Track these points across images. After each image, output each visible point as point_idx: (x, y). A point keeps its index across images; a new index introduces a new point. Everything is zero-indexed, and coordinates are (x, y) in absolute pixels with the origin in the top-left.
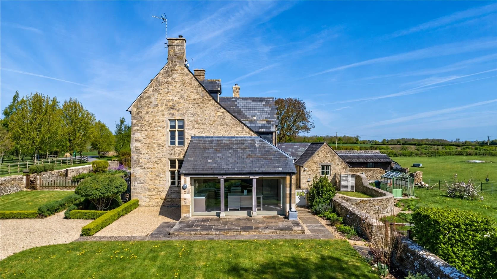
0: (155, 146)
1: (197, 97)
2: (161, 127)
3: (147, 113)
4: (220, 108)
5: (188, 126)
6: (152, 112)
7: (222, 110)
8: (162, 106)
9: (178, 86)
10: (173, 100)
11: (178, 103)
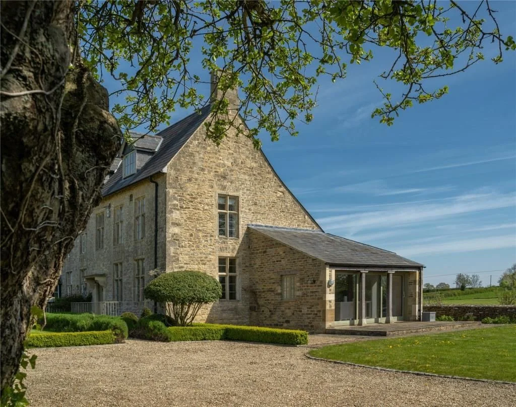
0: (201, 234)
1: (254, 165)
2: (208, 205)
3: (190, 180)
4: (280, 187)
5: (243, 208)
6: (196, 179)
7: (282, 189)
8: (209, 172)
9: (230, 144)
10: (224, 165)
11: (231, 171)
